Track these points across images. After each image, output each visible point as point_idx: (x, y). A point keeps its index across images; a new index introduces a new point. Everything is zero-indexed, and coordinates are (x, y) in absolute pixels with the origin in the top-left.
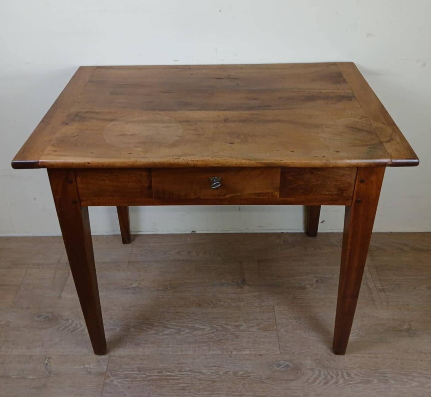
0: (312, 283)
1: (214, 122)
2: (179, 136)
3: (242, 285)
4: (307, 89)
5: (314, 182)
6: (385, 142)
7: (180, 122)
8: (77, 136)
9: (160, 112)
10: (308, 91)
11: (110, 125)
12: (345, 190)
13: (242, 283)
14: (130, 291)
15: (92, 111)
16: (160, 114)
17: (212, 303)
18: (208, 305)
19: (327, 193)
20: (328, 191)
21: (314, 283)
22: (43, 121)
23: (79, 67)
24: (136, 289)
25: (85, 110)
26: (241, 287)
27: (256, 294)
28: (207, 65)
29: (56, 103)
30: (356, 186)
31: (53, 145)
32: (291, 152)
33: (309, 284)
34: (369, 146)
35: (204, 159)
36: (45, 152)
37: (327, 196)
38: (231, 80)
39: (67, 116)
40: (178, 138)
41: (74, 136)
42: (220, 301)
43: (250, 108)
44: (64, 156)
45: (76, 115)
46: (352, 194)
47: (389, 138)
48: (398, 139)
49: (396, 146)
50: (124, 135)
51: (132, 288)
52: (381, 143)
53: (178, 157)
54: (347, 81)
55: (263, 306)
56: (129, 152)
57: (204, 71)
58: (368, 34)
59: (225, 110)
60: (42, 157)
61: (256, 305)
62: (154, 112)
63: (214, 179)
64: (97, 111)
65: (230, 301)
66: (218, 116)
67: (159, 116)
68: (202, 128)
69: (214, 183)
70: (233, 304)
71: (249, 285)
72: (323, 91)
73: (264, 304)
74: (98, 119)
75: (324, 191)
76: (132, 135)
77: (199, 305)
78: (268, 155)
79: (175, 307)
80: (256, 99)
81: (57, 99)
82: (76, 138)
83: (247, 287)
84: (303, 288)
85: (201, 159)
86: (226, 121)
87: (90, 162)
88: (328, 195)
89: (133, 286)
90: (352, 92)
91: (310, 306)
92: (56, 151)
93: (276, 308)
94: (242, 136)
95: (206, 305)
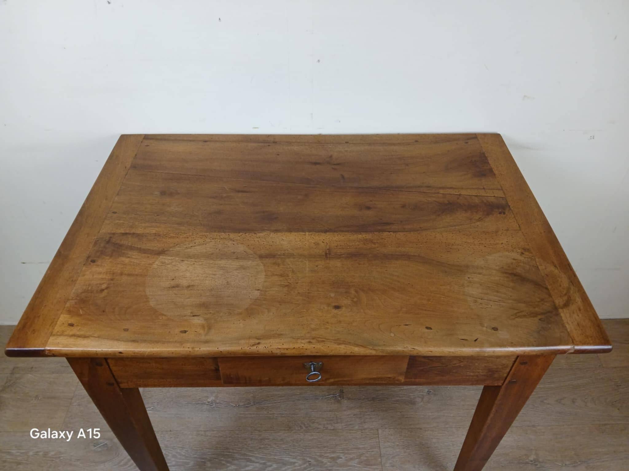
0: (423, 395)
1: (311, 257)
2: (258, 290)
3: (339, 399)
4: (440, 188)
5: (455, 364)
6: (562, 308)
7: (261, 257)
8: (107, 288)
9: (232, 236)
10: (441, 191)
11: (157, 262)
12: (497, 371)
13: (340, 396)
14: (205, 407)
15: (133, 231)
16: (231, 240)
17: (305, 425)
18: (299, 428)
19: (472, 374)
20: (473, 372)
21: (425, 394)
22: (59, 255)
23: (120, 135)
24: (212, 405)
25: (122, 231)
26: (339, 402)
27: (357, 411)
28: (300, 136)
29: (81, 213)
30: (514, 368)
31: (69, 312)
32: (427, 328)
33: (419, 397)
34: (540, 317)
35: (296, 346)
36: (57, 328)
37: (471, 377)
38: (333, 167)
39: (96, 243)
40: (257, 293)
41: (102, 290)
42: (314, 422)
43: (362, 228)
44: (85, 337)
45: (108, 242)
46: (505, 375)
47: (565, 298)
48: (579, 300)
49: (578, 316)
50: (177, 286)
51: (208, 403)
52: (556, 308)
53: (257, 341)
54: (496, 172)
55: (365, 429)
56: (182, 329)
57: (295, 148)
58: (525, 96)
59: (326, 231)
60: (51, 339)
61: (357, 427)
62: (223, 235)
63: (311, 365)
64: (140, 231)
65: (325, 422)
66: (317, 244)
67: (230, 243)
68: (293, 272)
69: (312, 372)
70: (330, 427)
71: (349, 399)
72: (463, 192)
73: (366, 427)
74: (140, 250)
75: (468, 373)
76: (189, 287)
77: (289, 428)
78: (392, 335)
79: (259, 431)
80: (368, 208)
81: (84, 205)
82: (105, 293)
83: (346, 401)
84: (412, 403)
85: (292, 346)
86: (328, 255)
87: (123, 352)
88: (473, 376)
89: (209, 400)
90: (504, 196)
91: (421, 429)
92: (71, 325)
93: (380, 431)
94: (353, 291)
95: (297, 429)
